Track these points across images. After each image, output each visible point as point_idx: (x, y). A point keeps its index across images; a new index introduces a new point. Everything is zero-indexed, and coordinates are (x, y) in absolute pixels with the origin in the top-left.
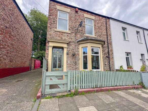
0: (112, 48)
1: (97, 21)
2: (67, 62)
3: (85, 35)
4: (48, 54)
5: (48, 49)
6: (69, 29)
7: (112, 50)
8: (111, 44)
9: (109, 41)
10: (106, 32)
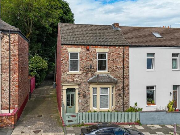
3: (96, 73)
5: (63, 92)
6: (80, 70)
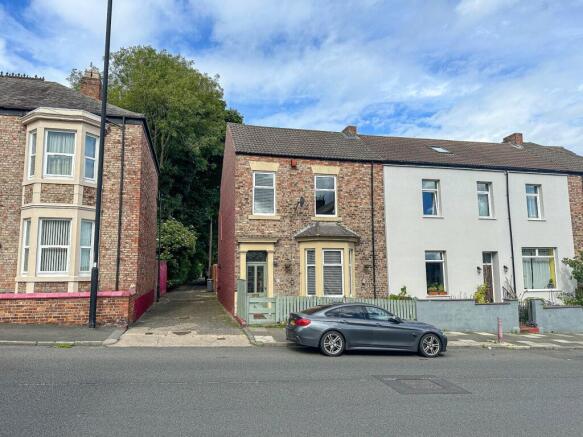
0: (385, 241)
1: (346, 178)
2: (275, 280)
3: (312, 218)
4: (239, 267)
6: (278, 211)
7: (384, 249)
8: (383, 233)
9: (376, 225)
10: (369, 201)
